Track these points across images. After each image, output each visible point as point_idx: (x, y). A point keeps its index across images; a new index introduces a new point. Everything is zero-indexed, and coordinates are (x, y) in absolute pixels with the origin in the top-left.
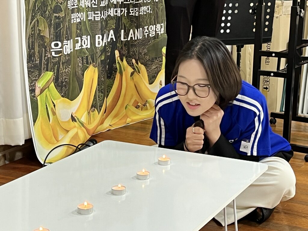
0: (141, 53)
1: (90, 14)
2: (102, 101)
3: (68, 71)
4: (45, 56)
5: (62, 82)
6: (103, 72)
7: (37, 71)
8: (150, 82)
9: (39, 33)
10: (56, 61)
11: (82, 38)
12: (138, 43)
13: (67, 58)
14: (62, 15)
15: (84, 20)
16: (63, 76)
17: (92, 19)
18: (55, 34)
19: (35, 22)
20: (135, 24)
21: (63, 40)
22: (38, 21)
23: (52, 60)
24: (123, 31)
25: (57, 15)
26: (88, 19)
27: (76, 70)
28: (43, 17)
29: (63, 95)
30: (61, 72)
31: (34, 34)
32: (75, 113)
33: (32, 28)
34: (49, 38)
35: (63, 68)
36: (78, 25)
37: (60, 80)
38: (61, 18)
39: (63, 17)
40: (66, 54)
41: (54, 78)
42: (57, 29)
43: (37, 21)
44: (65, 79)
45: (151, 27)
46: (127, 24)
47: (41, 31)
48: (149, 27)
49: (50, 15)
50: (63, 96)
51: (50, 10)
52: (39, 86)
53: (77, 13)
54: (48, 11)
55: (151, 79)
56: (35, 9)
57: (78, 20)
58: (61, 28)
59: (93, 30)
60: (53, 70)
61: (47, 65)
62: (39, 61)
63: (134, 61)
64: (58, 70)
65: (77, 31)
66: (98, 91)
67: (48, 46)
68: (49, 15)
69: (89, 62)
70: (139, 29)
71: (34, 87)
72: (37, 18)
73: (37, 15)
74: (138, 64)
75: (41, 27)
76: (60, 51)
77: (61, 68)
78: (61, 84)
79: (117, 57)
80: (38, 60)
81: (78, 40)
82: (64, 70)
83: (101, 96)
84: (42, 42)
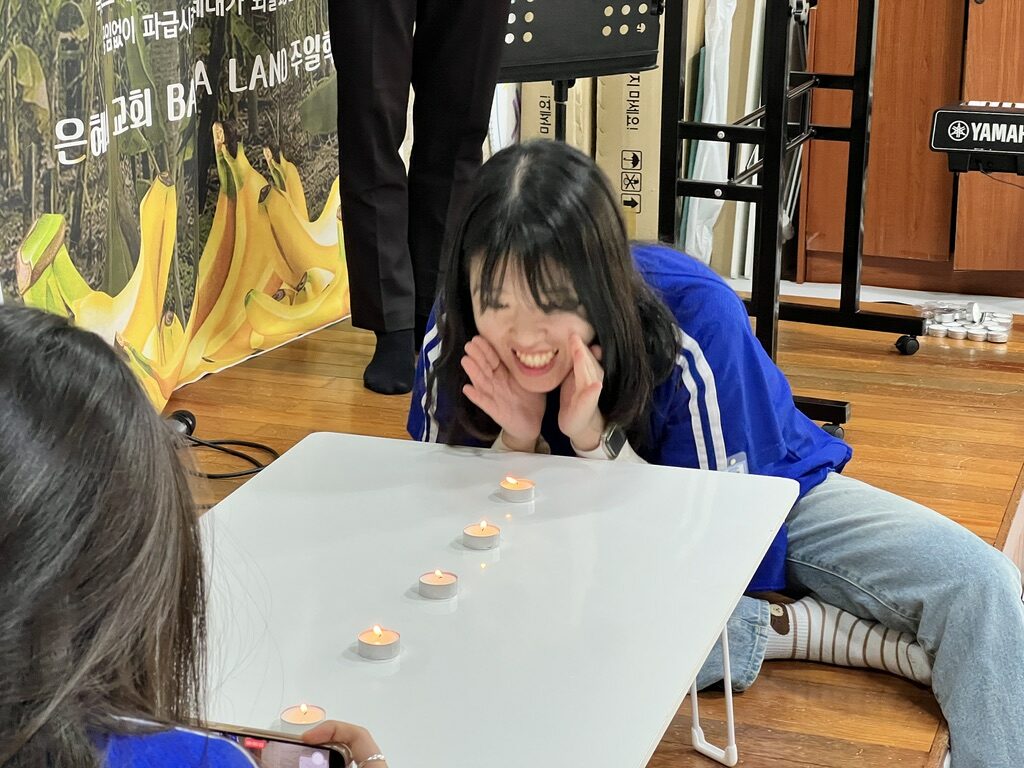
0: (285, 127)
1: (148, 20)
2: (192, 288)
3: (104, 207)
4: (39, 166)
5: (91, 244)
6: (191, 198)
7: (17, 216)
8: (312, 214)
9: (20, 97)
10: (71, 178)
11: (130, 99)
12: (278, 96)
13: (101, 169)
14: (81, 34)
15: (134, 42)
16: (92, 222)
17: (154, 35)
18: (63, 95)
19: (7, 62)
20: (269, 39)
21: (89, 114)
22: (13, 59)
23: (60, 177)
24: (233, 62)
25: (68, 36)
26: (145, 35)
27: (119, 198)
28: (29, 45)
29: (94, 284)
30: (87, 212)
31: (5, 99)
32: (124, 334)
34: (47, 108)
35: (91, 199)
36: (117, 57)
37: (84, 237)
38: (81, 46)
39: (85, 40)
40: (97, 154)
41: (67, 231)
42: (69, 80)
43: (11, 59)
44: (99, 232)
45: (308, 42)
46: (245, 39)
47: (26, 90)
48: (302, 41)
49: (47, 39)
50: (93, 287)
51: (48, 22)
52: (26, 262)
53: (115, 22)
54: (43, 25)
55: (314, 205)
56: (6, 21)
57: (118, 43)
58: (81, 76)
59: (159, 70)
60: (62, 209)
61: (47, 192)
62: (22, 184)
63: (267, 153)
64: (78, 207)
65: (115, 78)
66: (179, 257)
67: (47, 135)
68: (44, 38)
69: (152, 170)
70: (278, 53)
71: (13, 266)
72: (12, 51)
73: (12, 41)
74: (278, 162)
75: (23, 78)
76: (82, 146)
77: (86, 201)
78: (87, 250)
79: (220, 145)
80: (21, 179)
81: (118, 105)
82: (95, 207)
83: (188, 273)
84: (28, 125)
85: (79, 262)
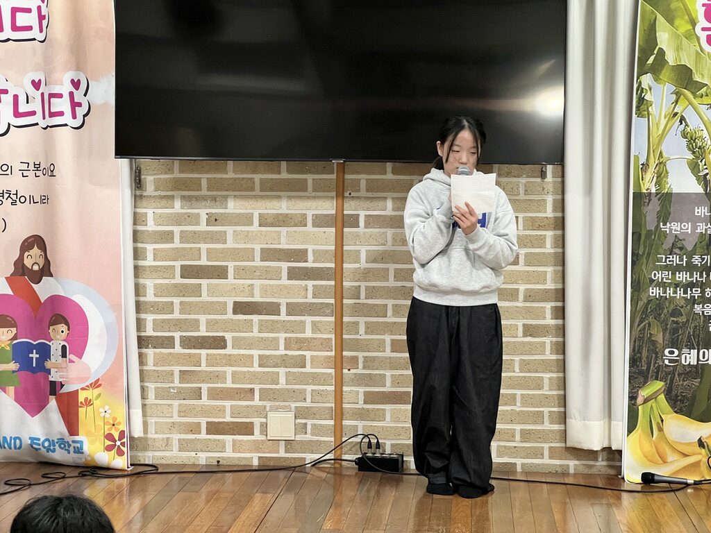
4: (656, 363)
7: (642, 378)
9: (650, 337)
10: (670, 370)
13: (688, 370)
14: (682, 319)
16: (679, 388)
18: (670, 340)
19: (645, 325)
21: (682, 349)
22: (649, 324)
23: (664, 369)
25: (675, 319)
30: (677, 384)
31: (643, 337)
32: (706, 438)
33: (640, 331)
34: (662, 342)
35: (679, 380)
37: (674, 393)
38: (680, 323)
39: (683, 322)
40: (685, 364)
41: (665, 389)
42: (673, 335)
47: (653, 335)
49: (666, 319)
50: (676, 412)
51: (667, 313)
52: (642, 395)
54: (664, 314)
56: (647, 310)
60: (664, 380)
61: (657, 373)
62: (645, 368)
64: (672, 381)
67: (660, 353)
68: (664, 318)
71: (636, 395)
72: (649, 321)
73: (649, 318)
75: (653, 331)
76: (677, 359)
77: (677, 380)
78: (675, 398)
80: (646, 365)
82: (681, 383)
84: (652, 347)
85: (669, 401)
